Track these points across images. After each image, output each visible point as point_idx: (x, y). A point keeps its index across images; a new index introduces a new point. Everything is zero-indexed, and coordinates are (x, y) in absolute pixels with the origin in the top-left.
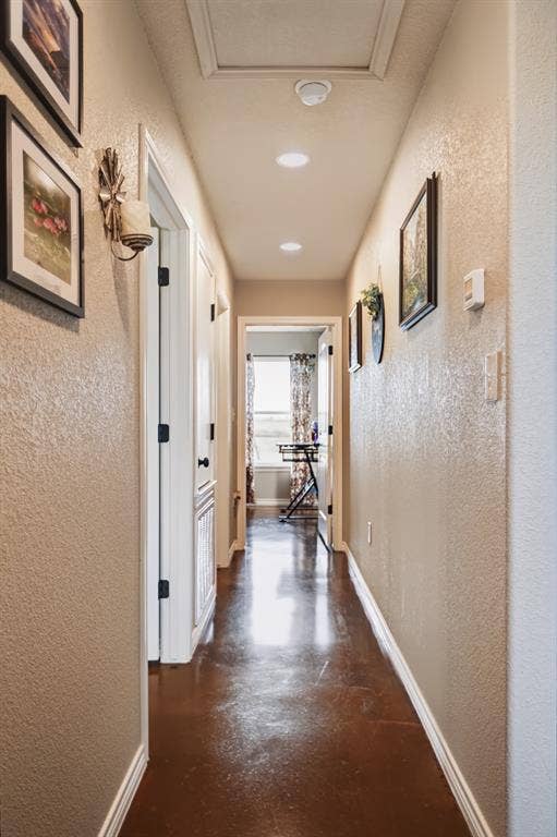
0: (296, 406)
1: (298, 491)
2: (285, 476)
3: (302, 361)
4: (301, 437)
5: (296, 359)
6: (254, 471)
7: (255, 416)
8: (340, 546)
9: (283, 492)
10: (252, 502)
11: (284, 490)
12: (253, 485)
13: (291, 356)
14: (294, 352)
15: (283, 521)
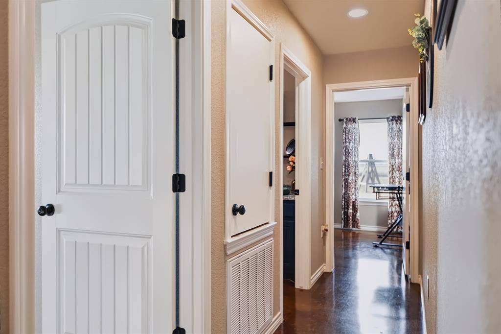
0: (392, 156)
1: (393, 221)
2: (384, 209)
3: (397, 121)
4: (397, 180)
5: (392, 120)
6: (359, 205)
7: (359, 163)
8: (416, 279)
9: (382, 221)
10: (357, 227)
11: (382, 219)
12: (358, 214)
13: (388, 118)
14: (390, 115)
15: (376, 246)
